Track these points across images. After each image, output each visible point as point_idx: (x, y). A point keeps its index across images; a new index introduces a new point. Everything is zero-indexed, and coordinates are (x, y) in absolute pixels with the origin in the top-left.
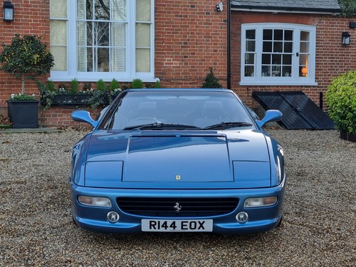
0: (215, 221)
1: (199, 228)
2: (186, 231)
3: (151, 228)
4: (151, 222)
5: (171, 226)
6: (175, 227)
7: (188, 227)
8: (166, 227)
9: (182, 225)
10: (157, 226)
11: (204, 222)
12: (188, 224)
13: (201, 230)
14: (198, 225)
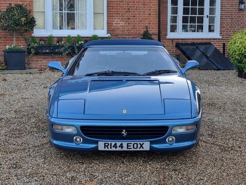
0: (151, 143)
1: (140, 148)
2: (130, 150)
3: (105, 148)
4: (105, 144)
5: (120, 147)
6: (122, 147)
7: (132, 147)
8: (116, 147)
9: (128, 146)
10: (109, 147)
11: (143, 144)
12: (132, 145)
13: (141, 149)
14: (139, 146)
